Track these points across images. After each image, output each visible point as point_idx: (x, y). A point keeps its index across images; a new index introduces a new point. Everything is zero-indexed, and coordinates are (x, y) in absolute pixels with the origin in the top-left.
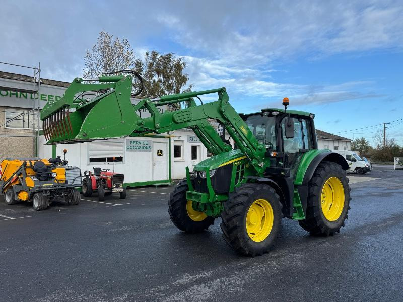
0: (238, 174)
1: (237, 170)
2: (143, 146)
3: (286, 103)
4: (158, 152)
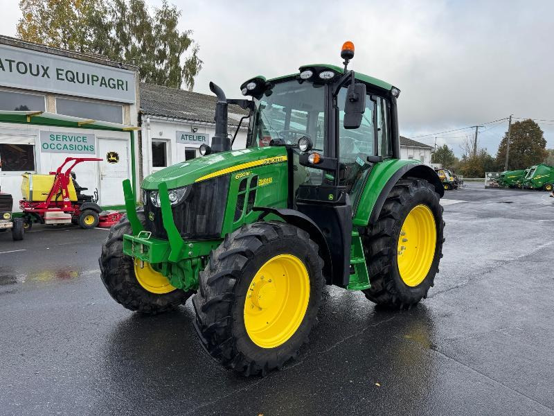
0: (241, 197)
1: (240, 190)
2: (77, 144)
3: (347, 54)
4: (109, 156)
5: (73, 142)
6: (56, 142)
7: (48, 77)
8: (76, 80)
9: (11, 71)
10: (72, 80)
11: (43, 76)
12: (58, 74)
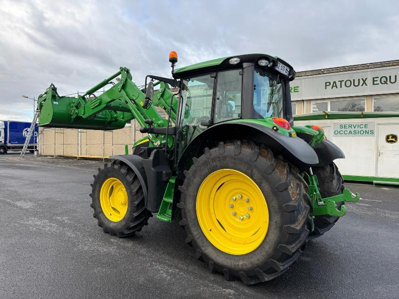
2: (360, 129)
4: (388, 137)
5: (356, 129)
6: (344, 129)
7: (366, 85)
8: (388, 82)
9: (341, 87)
10: (386, 82)
11: (362, 85)
12: (374, 81)
